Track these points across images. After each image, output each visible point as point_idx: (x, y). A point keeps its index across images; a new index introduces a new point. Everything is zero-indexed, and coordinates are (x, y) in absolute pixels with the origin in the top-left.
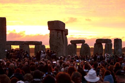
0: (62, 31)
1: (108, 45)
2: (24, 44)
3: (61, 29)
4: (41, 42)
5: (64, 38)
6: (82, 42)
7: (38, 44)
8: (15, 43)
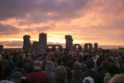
0: (71, 40)
1: (90, 46)
2: (54, 46)
4: (61, 45)
6: (79, 45)
8: (50, 45)
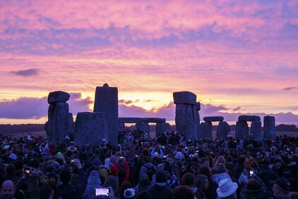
0: (192, 105)
1: (256, 123)
2: (142, 122)
3: (191, 103)
4: (165, 120)
5: (195, 115)
6: (219, 119)
7: (161, 122)
